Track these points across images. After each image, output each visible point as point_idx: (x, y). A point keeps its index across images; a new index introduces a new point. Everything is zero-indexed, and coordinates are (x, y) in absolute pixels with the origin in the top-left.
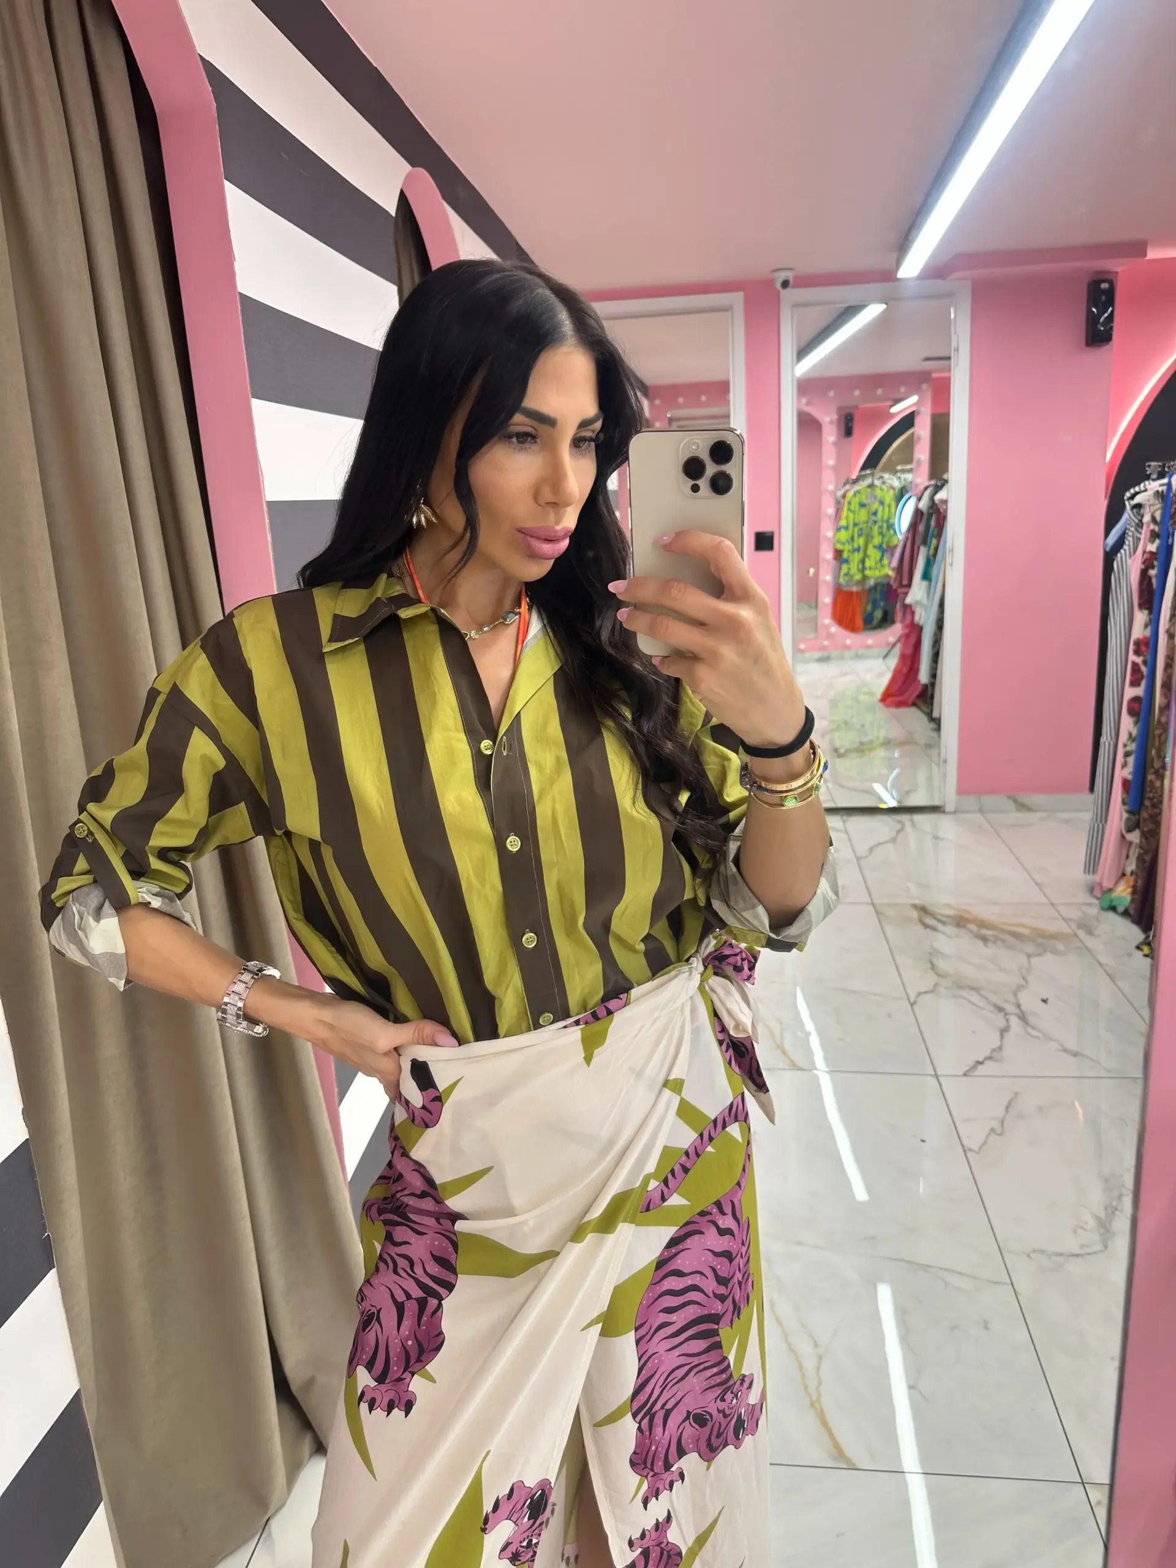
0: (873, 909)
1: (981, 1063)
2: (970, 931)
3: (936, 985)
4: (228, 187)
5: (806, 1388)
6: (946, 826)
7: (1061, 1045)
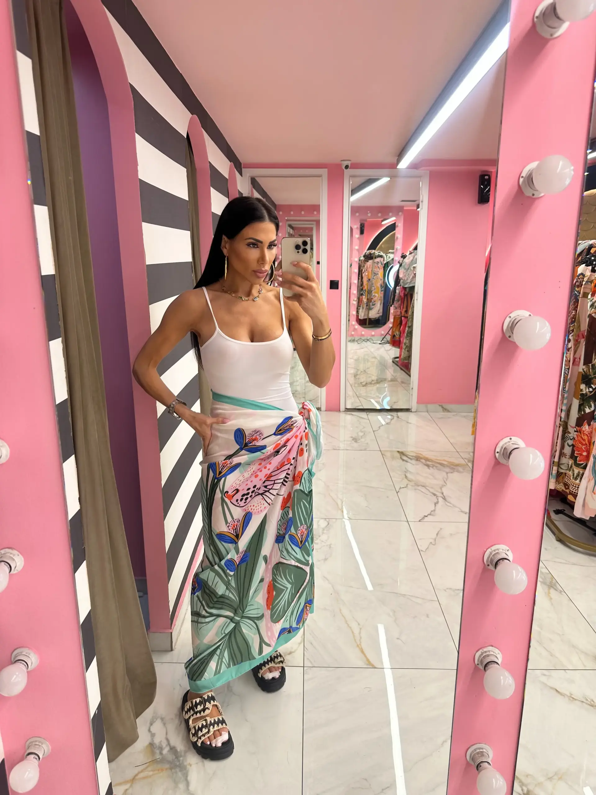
0: (380, 452)
1: (427, 516)
2: (422, 462)
3: (407, 485)
4: (137, 135)
5: (355, 640)
6: (412, 418)
7: (460, 509)
